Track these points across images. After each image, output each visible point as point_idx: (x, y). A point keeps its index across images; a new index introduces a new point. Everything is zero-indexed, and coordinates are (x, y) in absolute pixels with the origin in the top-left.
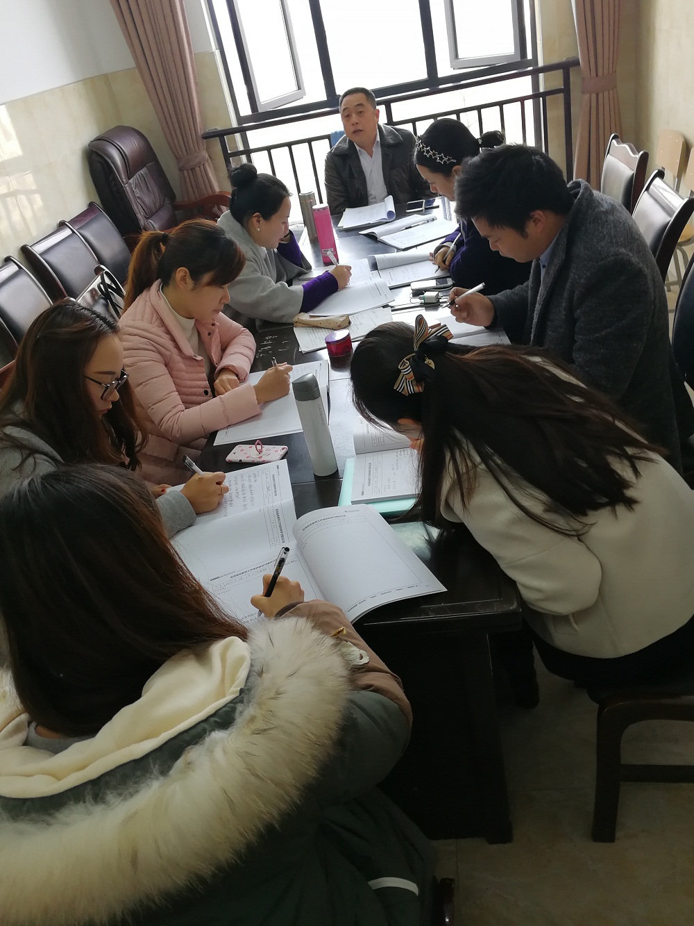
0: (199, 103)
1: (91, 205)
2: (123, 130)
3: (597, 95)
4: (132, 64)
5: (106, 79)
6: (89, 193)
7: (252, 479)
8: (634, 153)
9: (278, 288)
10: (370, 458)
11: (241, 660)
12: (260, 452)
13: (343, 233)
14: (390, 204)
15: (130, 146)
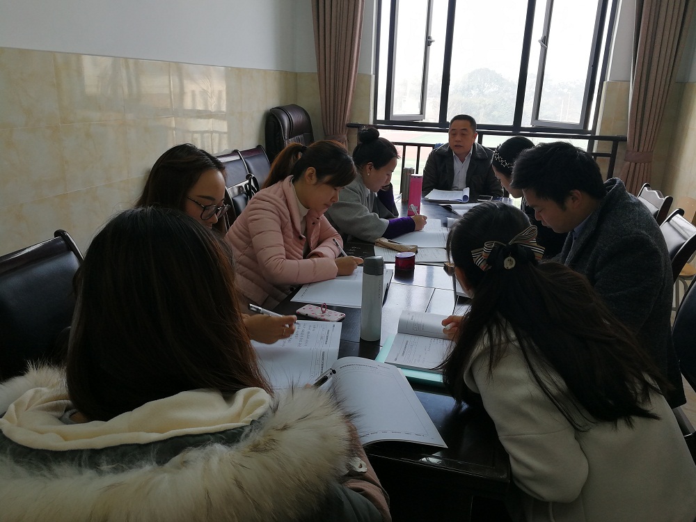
0: (351, 104)
1: (259, 147)
2: (295, 108)
3: (636, 164)
4: (315, 70)
5: (296, 75)
6: (260, 139)
7: (312, 328)
8: (660, 197)
9: (372, 216)
10: (408, 338)
11: (261, 403)
12: (324, 312)
13: (428, 203)
14: (467, 192)
15: (297, 118)
